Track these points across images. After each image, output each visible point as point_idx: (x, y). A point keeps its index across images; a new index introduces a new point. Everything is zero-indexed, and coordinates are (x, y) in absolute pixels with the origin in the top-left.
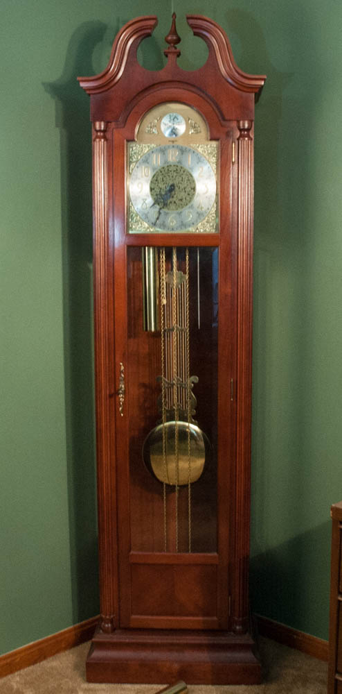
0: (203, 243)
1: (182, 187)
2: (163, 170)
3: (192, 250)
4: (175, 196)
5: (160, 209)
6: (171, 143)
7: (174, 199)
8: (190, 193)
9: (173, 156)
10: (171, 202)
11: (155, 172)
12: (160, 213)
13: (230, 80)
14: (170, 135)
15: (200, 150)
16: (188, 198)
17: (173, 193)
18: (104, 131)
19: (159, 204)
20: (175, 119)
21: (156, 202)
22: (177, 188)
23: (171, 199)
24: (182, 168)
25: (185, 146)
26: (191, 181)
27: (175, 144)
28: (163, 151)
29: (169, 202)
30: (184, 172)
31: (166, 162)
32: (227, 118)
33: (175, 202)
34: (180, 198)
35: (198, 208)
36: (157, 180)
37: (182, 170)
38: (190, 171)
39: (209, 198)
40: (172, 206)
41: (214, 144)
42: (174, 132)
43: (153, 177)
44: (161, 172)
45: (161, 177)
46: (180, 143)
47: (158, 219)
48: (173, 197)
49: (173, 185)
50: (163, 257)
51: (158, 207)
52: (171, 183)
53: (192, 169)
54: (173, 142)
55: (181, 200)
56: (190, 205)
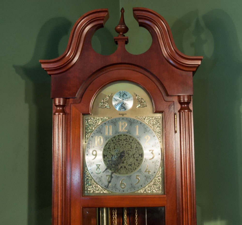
0: (151, 204)
1: (131, 153)
2: (114, 139)
3: (141, 210)
4: (125, 162)
5: (112, 173)
6: (121, 116)
7: (125, 165)
8: (139, 159)
9: (123, 127)
10: (121, 167)
11: (107, 141)
12: (112, 177)
13: (171, 61)
14: (120, 109)
15: (146, 121)
16: (136, 163)
17: (123, 159)
18: (63, 106)
19: (111, 169)
20: (125, 96)
21: (109, 167)
22: (126, 155)
23: (122, 165)
24: (130, 137)
25: (133, 117)
26: (139, 148)
27: (125, 116)
28: (114, 122)
29: (120, 167)
30: (133, 140)
31: (117, 132)
32: (169, 93)
33: (125, 167)
34: (129, 163)
35: (146, 171)
36: (109, 148)
37: (131, 139)
38: (138, 139)
39: (155, 163)
40: (123, 170)
41: (159, 115)
42: (123, 106)
43: (106, 145)
44: (113, 141)
45: (112, 145)
46: (128, 116)
47: (110, 182)
48: (123, 163)
49: (123, 152)
50: (115, 216)
51: (110, 171)
52: (121, 150)
53: (139, 137)
54: (123, 115)
55: (130, 165)
56: (138, 169)
